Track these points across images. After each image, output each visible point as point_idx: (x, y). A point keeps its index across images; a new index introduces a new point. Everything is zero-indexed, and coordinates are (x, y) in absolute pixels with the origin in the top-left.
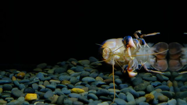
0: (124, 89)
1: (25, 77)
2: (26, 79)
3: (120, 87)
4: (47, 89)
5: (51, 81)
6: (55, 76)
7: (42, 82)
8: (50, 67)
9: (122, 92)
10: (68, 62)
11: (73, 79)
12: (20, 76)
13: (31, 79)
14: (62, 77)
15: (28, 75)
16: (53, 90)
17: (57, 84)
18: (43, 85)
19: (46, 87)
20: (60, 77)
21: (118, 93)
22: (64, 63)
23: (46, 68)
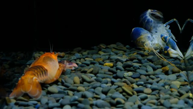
0: (145, 64)
1: (65, 57)
2: (66, 57)
3: (142, 62)
4: (83, 65)
5: (86, 59)
6: (89, 56)
7: (79, 60)
8: (84, 50)
9: (143, 66)
10: (99, 46)
11: (103, 58)
12: (61, 55)
13: (69, 58)
14: (95, 56)
15: (67, 55)
16: (88, 65)
17: (91, 61)
18: (80, 62)
19: (82, 63)
20: (93, 57)
21: (140, 66)
22: (95, 47)
23: (81, 51)
